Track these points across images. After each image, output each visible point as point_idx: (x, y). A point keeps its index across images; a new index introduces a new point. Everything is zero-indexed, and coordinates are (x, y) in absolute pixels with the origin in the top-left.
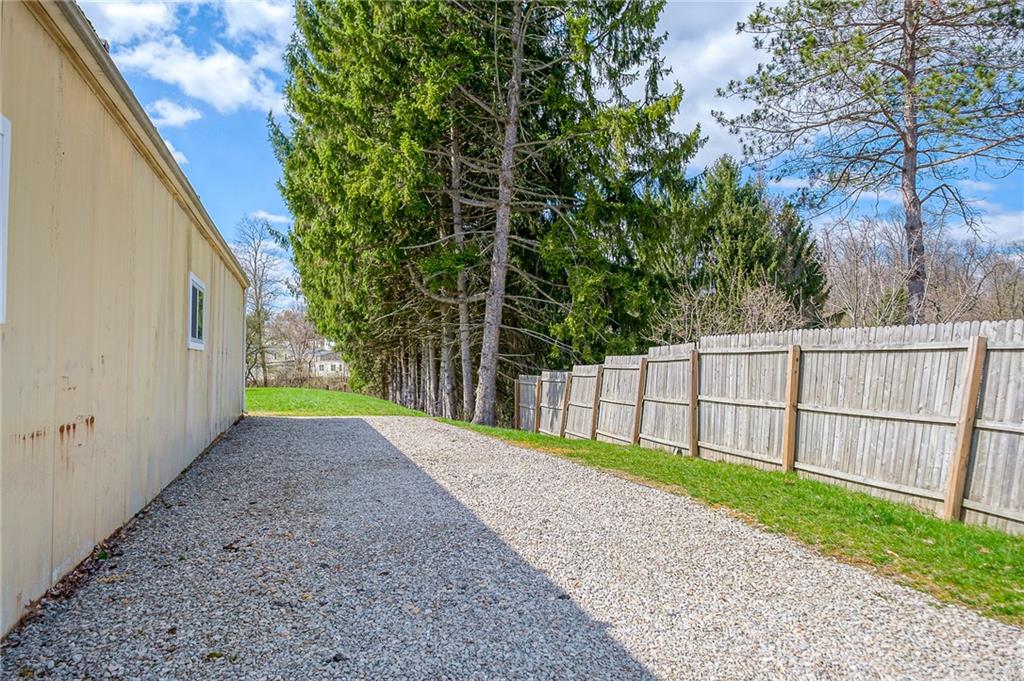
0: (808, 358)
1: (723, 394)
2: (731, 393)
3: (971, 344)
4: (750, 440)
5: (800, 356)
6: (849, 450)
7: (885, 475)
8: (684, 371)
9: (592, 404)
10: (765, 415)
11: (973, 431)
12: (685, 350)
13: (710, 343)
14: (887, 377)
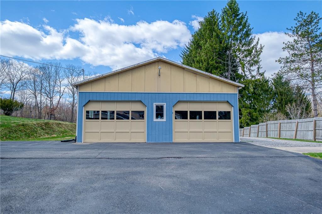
0: (281, 124)
1: (271, 130)
2: (272, 129)
3: (296, 122)
4: (274, 135)
5: (280, 124)
6: (286, 135)
7: (289, 137)
8: (265, 127)
9: (249, 134)
10: (276, 132)
11: (297, 131)
12: (265, 123)
13: (269, 122)
14: (290, 126)
